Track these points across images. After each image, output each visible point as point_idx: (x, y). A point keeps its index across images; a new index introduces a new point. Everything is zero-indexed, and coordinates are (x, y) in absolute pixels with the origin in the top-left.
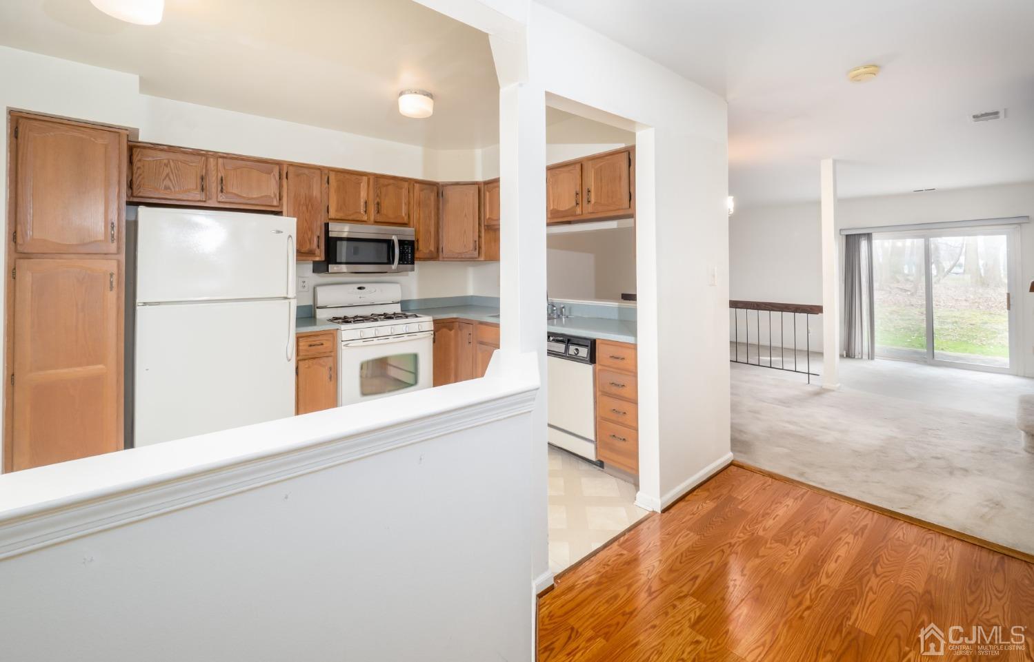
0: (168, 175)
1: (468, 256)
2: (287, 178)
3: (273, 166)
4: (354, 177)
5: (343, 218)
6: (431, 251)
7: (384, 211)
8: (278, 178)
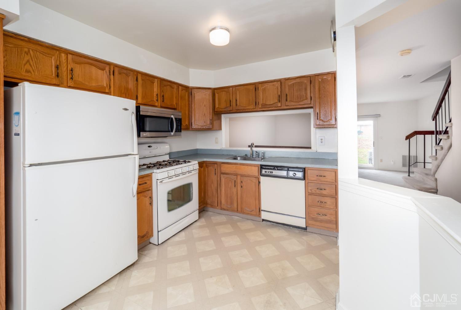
0: (28, 61)
1: (207, 128)
2: (114, 75)
3: (106, 65)
4: (151, 79)
5: (145, 103)
6: (186, 124)
7: (165, 101)
8: (108, 74)
